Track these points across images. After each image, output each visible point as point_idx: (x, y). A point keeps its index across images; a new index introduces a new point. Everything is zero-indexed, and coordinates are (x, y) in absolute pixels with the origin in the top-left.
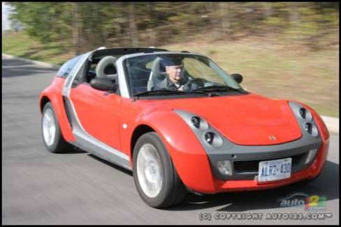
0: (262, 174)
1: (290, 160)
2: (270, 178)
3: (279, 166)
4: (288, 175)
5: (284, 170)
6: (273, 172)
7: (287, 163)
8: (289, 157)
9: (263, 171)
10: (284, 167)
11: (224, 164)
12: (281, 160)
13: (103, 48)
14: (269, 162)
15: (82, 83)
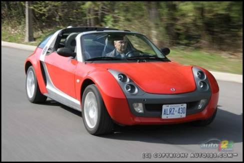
0: (165, 114)
1: (185, 105)
2: (170, 117)
3: (177, 109)
4: (184, 115)
5: (181, 112)
6: (172, 112)
7: (183, 107)
8: (184, 103)
9: (165, 111)
10: (181, 110)
11: (138, 105)
12: (178, 105)
13: (70, 27)
14: (170, 105)
15: (53, 52)
